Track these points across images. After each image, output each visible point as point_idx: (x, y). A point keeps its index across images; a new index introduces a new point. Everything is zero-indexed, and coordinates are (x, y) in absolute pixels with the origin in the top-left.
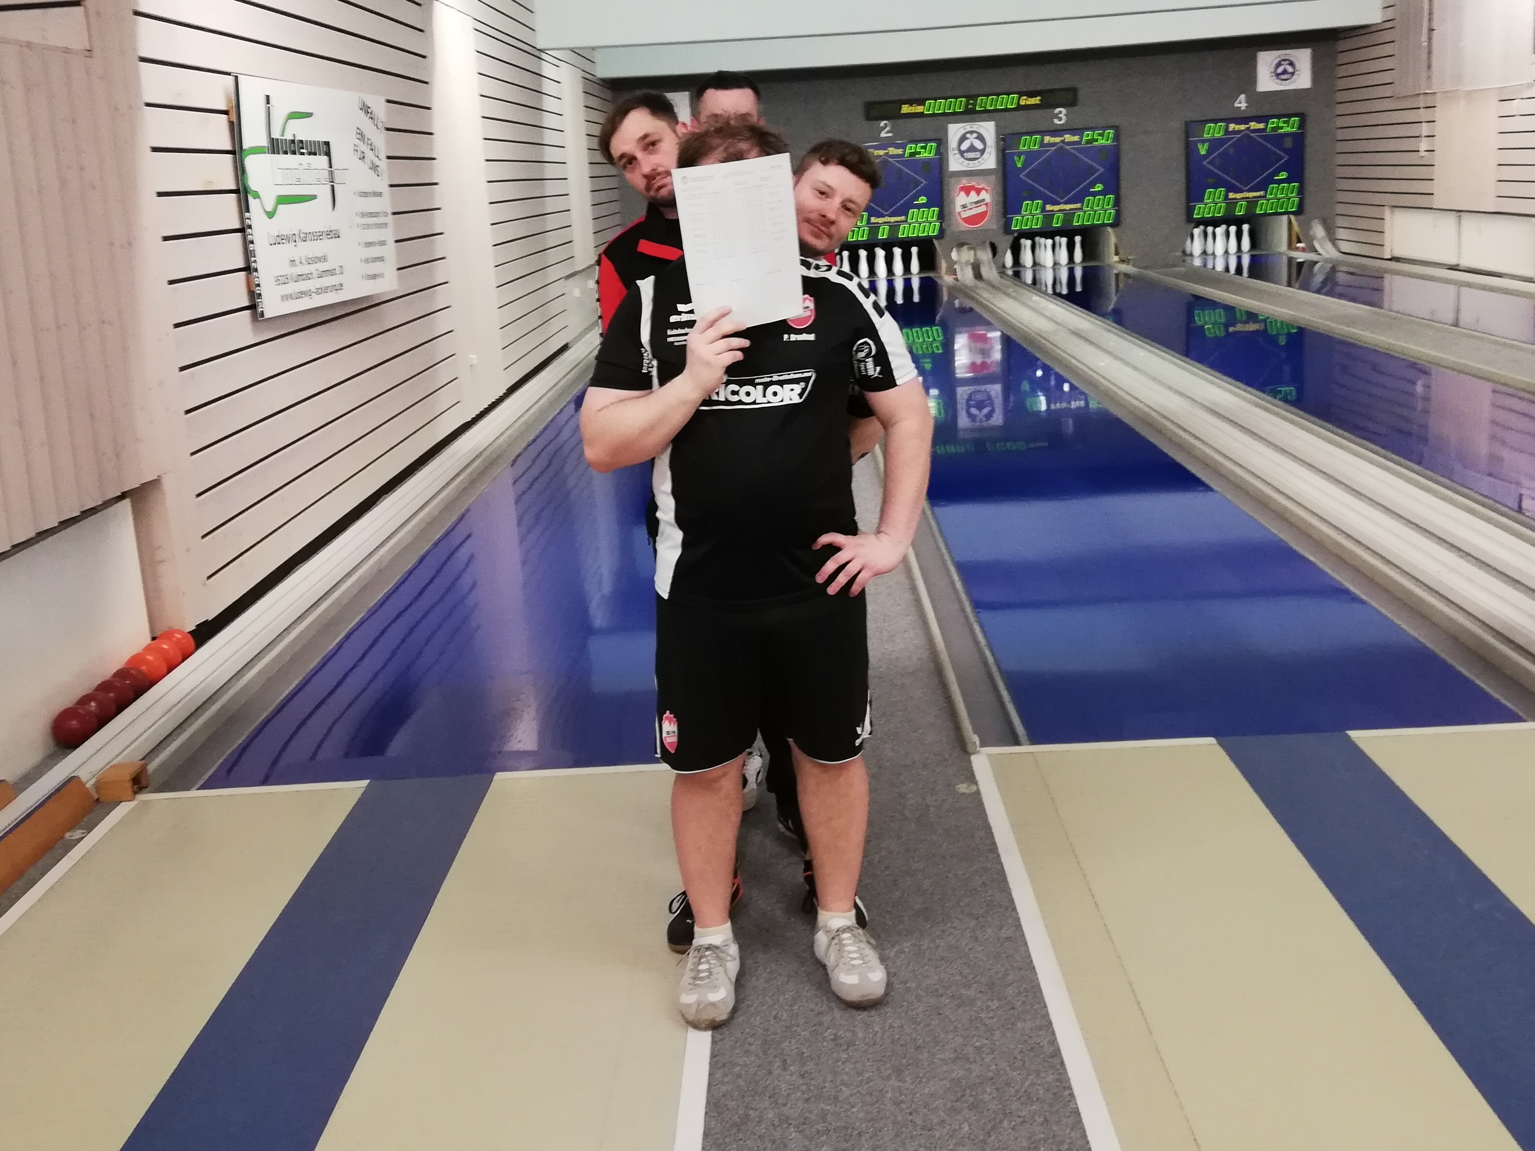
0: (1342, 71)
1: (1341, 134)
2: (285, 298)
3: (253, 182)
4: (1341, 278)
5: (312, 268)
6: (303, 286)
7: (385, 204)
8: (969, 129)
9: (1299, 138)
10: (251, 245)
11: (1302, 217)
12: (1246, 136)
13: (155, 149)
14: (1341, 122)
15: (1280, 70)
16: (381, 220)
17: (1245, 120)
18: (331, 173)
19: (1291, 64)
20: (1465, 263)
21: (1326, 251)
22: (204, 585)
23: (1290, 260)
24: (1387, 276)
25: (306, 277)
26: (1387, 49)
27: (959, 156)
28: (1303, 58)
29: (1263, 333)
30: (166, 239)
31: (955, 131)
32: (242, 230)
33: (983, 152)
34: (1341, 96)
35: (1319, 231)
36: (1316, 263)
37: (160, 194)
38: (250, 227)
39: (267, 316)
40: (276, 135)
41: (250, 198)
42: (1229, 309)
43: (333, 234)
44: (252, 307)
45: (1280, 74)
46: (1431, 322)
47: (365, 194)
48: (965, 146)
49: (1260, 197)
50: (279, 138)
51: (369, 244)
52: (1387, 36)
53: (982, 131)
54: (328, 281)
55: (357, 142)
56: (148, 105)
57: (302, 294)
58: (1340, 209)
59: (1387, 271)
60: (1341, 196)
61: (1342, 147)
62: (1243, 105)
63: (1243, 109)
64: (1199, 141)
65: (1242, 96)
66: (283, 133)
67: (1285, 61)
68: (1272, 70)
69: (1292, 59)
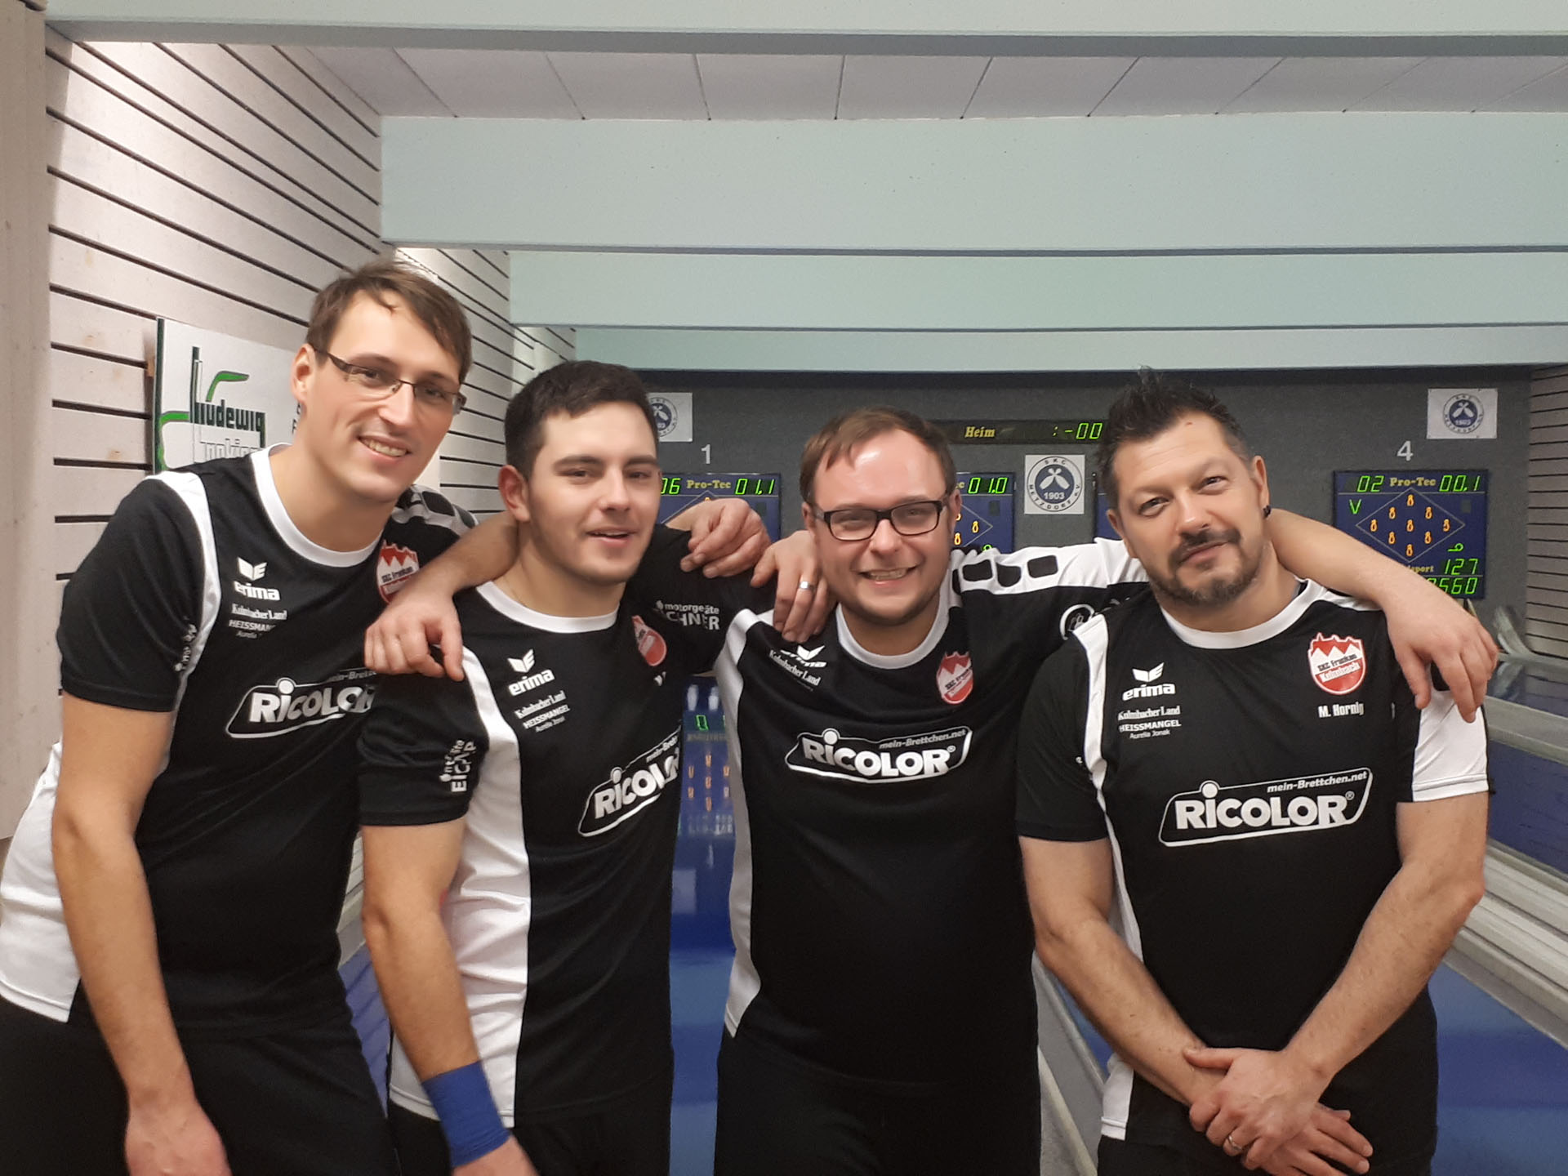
0: (1535, 421)
1: (1534, 501)
4: (1533, 686)
8: (1051, 462)
9: (1481, 505)
11: (1482, 604)
12: (1412, 493)
13: (56, 404)
14: (1533, 485)
15: (1456, 414)
17: (1410, 474)
19: (1472, 407)
21: (1514, 649)
27: (1036, 496)
28: (1487, 400)
31: (1033, 463)
33: (1068, 492)
34: (1536, 452)
35: (1501, 622)
37: (57, 462)
40: (201, 399)
45: (1457, 418)
48: (1044, 484)
50: (204, 402)
53: (1067, 465)
56: (54, 346)
58: (1531, 596)
60: (1532, 579)
61: (1533, 516)
62: (1409, 455)
63: (1408, 459)
64: (1351, 497)
65: (1408, 444)
66: (209, 398)
67: (1464, 402)
68: (1447, 411)
69: (1473, 400)
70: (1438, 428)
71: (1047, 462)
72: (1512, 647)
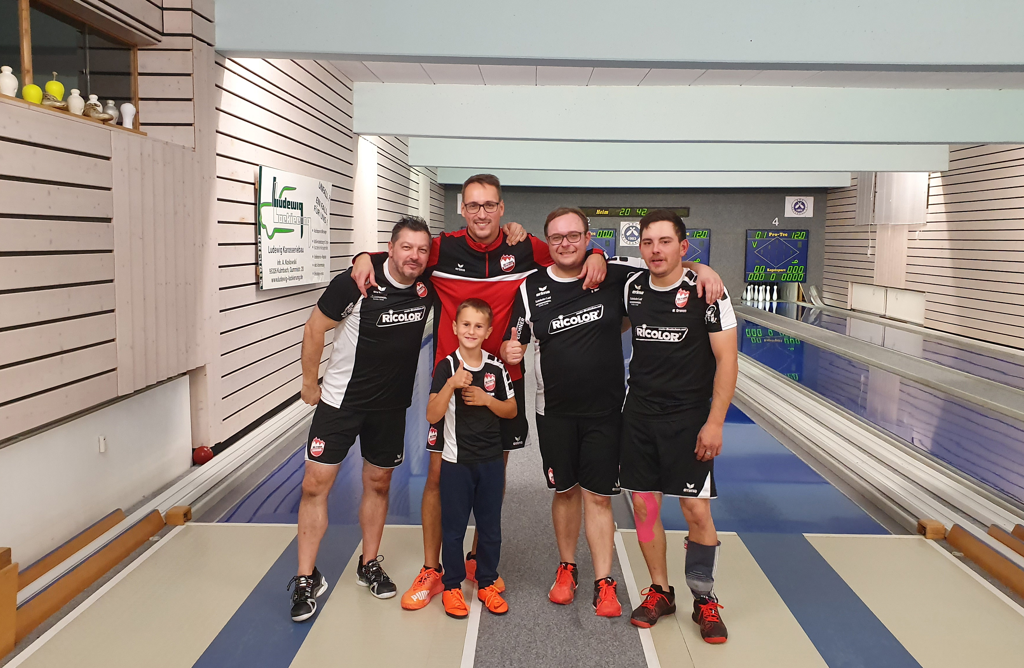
0: (829, 210)
1: (827, 242)
2: (273, 280)
3: (264, 220)
4: (825, 318)
5: (288, 266)
6: (283, 275)
7: (327, 237)
8: (631, 225)
9: (806, 244)
10: (260, 252)
11: (805, 284)
12: (778, 239)
13: (218, 199)
14: (827, 236)
15: (797, 207)
16: (325, 245)
17: (778, 231)
18: (302, 220)
19: (803, 204)
20: (888, 314)
21: (818, 303)
22: (221, 423)
23: (798, 306)
24: (848, 319)
25: (285, 271)
26: (852, 200)
27: (624, 238)
28: (809, 201)
29: (783, 344)
30: (219, 245)
32: (256, 244)
33: (638, 237)
34: (828, 223)
35: (814, 292)
36: (812, 309)
37: (219, 222)
38: (260, 242)
39: (264, 289)
40: (277, 197)
41: (261, 228)
42: (765, 329)
43: (300, 250)
44: (257, 283)
45: (798, 208)
46: (869, 344)
47: (317, 231)
48: (628, 234)
49: (784, 272)
50: (279, 199)
51: (317, 257)
52: (853, 193)
53: (638, 226)
54: (295, 274)
55: (316, 205)
56: (218, 177)
57: (282, 279)
58: (825, 282)
59: (848, 315)
60: (826, 275)
61: (827, 249)
62: (777, 223)
63: (777, 225)
64: (752, 240)
65: (777, 219)
66: (280, 197)
67: (800, 202)
68: (793, 206)
69: (804, 202)
70: (789, 212)
71: (629, 225)
72: (817, 303)
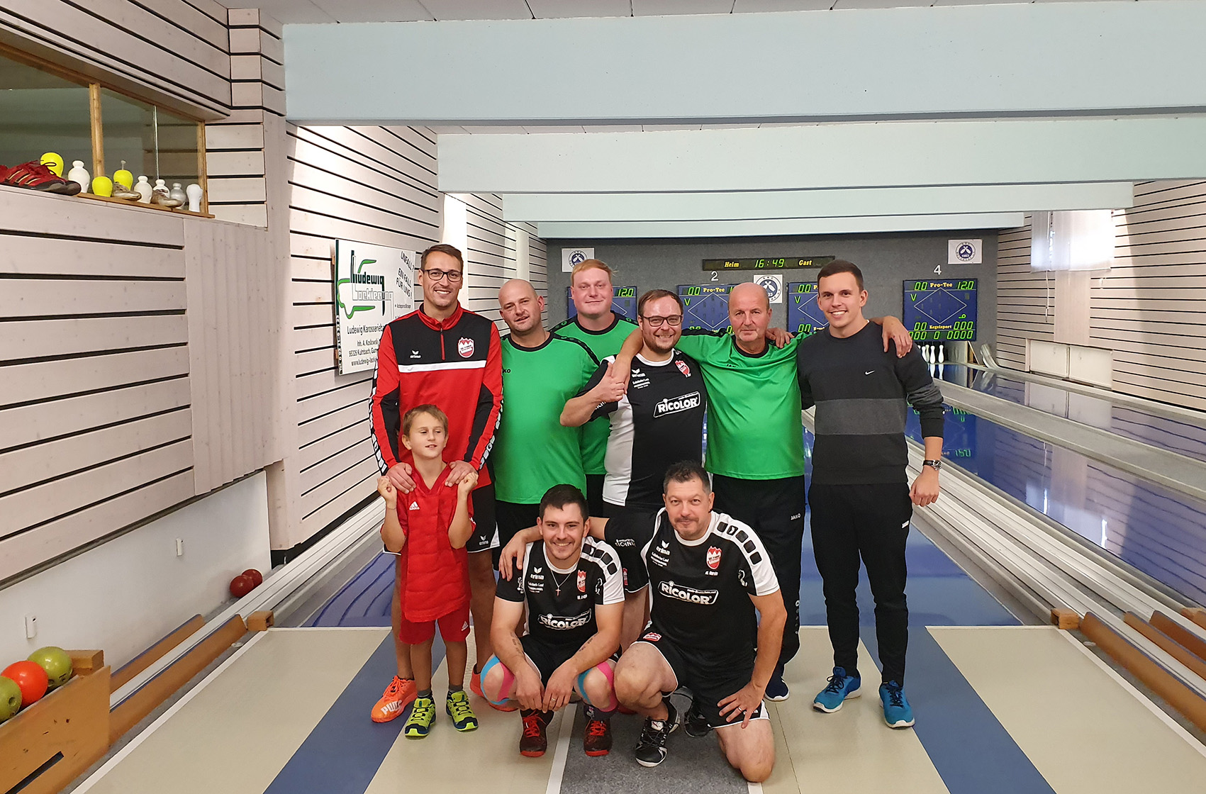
0: (1000, 254)
1: (1000, 293)
2: (353, 363)
3: (342, 299)
5: (369, 347)
8: (766, 278)
9: (974, 295)
10: (338, 333)
11: (975, 343)
12: (941, 291)
13: (293, 280)
14: (1000, 285)
15: (962, 252)
17: (940, 281)
18: (383, 295)
19: (969, 248)
20: (1072, 377)
22: (301, 523)
23: (969, 369)
25: (366, 352)
26: (1026, 243)
28: (977, 244)
30: (295, 328)
32: (334, 325)
33: (775, 293)
34: (999, 270)
35: (986, 352)
36: (984, 372)
37: (294, 304)
38: (338, 323)
39: (344, 373)
40: (356, 272)
41: (340, 307)
44: (336, 368)
45: (963, 254)
49: (949, 328)
50: (358, 274)
53: (774, 279)
55: (399, 277)
56: (292, 256)
57: (364, 362)
58: (999, 339)
59: (1025, 379)
60: (999, 331)
61: (1000, 301)
62: (939, 272)
63: (939, 274)
64: (911, 292)
65: (939, 266)
66: (359, 270)
67: (966, 246)
68: (958, 251)
69: (970, 245)
70: (954, 259)
71: (764, 278)
72: (990, 365)
